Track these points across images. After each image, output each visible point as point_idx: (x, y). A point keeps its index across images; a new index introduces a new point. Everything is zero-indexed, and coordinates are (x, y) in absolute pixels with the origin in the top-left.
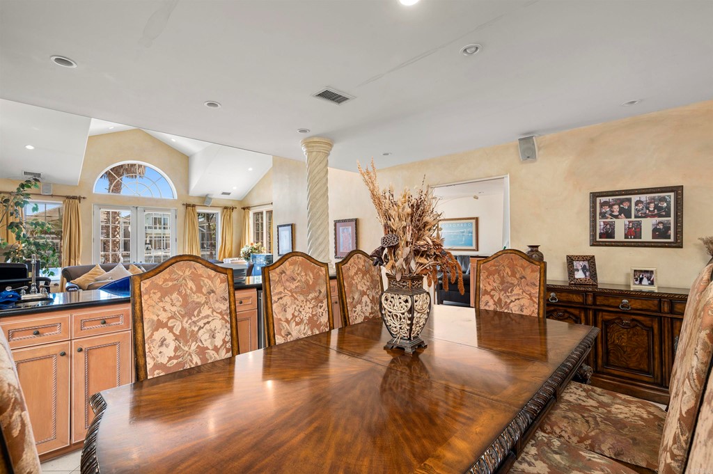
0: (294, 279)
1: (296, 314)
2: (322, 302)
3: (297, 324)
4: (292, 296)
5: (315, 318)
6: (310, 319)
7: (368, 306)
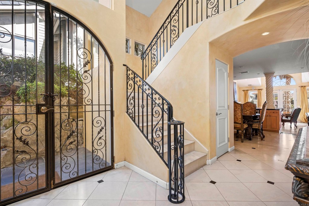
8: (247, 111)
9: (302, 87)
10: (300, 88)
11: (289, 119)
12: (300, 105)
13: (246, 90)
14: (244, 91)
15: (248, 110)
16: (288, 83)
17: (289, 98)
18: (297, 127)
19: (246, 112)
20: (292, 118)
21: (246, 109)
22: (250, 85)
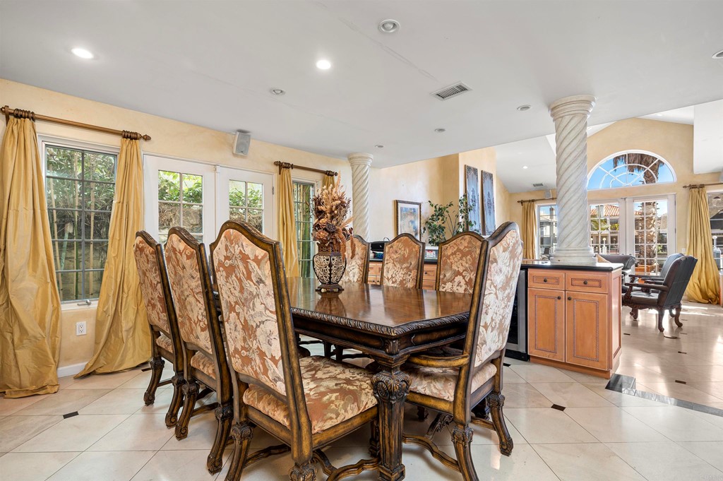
0: (396, 252)
1: (394, 276)
2: (411, 272)
3: (393, 283)
4: (394, 263)
5: (404, 282)
6: (401, 282)
7: (461, 286)
8: (459, 278)
9: (692, 187)
10: (685, 192)
11: (655, 296)
12: (686, 244)
13: (529, 201)
14: (522, 202)
15: (459, 273)
16: (649, 178)
17: (653, 226)
18: (680, 325)
19: (452, 280)
20: (663, 293)
21: (454, 267)
22: (537, 185)
